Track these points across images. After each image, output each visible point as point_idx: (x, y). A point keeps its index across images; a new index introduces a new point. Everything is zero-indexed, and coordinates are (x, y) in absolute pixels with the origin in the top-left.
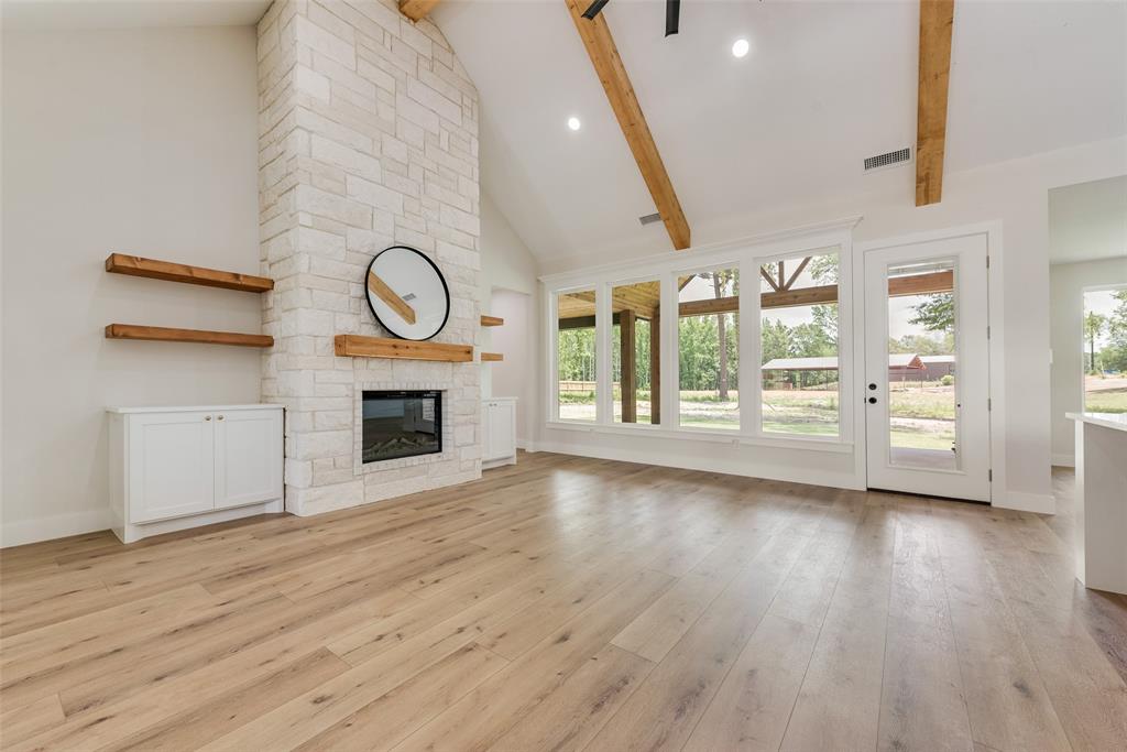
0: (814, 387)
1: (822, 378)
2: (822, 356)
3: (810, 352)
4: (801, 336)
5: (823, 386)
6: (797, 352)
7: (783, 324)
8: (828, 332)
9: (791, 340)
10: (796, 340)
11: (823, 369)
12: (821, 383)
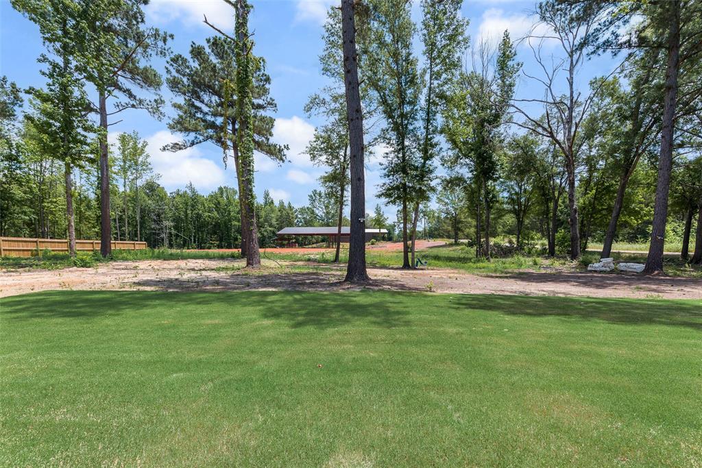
0: (310, 246)
1: (314, 240)
2: (314, 226)
3: (308, 223)
4: (302, 214)
5: (314, 245)
6: (300, 224)
7: (292, 205)
8: (317, 212)
9: (297, 216)
10: (299, 216)
11: (314, 234)
12: (313, 244)
